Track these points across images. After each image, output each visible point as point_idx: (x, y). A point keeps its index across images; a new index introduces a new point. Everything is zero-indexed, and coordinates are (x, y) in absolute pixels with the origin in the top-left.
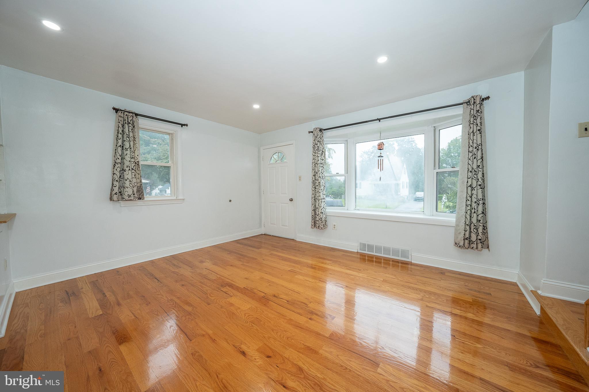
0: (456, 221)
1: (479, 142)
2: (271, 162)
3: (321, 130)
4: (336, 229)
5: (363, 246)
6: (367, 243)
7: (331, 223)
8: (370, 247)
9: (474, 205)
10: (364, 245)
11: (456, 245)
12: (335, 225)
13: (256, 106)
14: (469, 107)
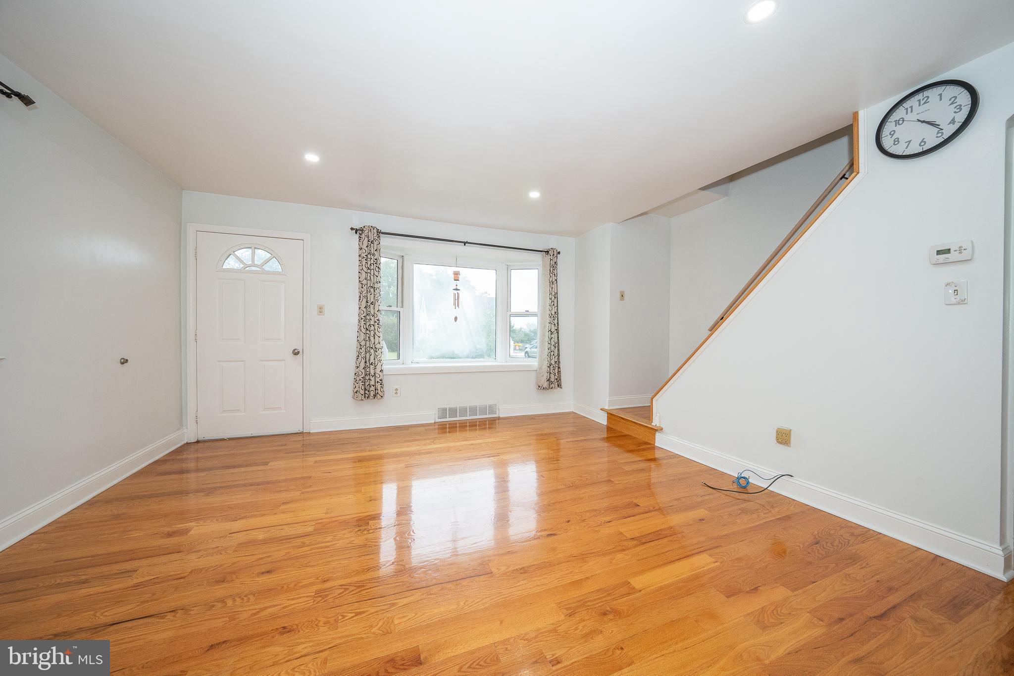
0: (539, 365)
1: (556, 292)
2: (223, 267)
3: (379, 232)
4: (398, 395)
5: (443, 412)
6: (448, 407)
7: (389, 386)
8: (453, 412)
9: (553, 348)
10: (444, 410)
11: (540, 388)
12: (397, 390)
13: (312, 158)
14: (548, 257)
